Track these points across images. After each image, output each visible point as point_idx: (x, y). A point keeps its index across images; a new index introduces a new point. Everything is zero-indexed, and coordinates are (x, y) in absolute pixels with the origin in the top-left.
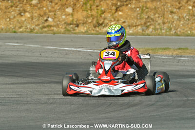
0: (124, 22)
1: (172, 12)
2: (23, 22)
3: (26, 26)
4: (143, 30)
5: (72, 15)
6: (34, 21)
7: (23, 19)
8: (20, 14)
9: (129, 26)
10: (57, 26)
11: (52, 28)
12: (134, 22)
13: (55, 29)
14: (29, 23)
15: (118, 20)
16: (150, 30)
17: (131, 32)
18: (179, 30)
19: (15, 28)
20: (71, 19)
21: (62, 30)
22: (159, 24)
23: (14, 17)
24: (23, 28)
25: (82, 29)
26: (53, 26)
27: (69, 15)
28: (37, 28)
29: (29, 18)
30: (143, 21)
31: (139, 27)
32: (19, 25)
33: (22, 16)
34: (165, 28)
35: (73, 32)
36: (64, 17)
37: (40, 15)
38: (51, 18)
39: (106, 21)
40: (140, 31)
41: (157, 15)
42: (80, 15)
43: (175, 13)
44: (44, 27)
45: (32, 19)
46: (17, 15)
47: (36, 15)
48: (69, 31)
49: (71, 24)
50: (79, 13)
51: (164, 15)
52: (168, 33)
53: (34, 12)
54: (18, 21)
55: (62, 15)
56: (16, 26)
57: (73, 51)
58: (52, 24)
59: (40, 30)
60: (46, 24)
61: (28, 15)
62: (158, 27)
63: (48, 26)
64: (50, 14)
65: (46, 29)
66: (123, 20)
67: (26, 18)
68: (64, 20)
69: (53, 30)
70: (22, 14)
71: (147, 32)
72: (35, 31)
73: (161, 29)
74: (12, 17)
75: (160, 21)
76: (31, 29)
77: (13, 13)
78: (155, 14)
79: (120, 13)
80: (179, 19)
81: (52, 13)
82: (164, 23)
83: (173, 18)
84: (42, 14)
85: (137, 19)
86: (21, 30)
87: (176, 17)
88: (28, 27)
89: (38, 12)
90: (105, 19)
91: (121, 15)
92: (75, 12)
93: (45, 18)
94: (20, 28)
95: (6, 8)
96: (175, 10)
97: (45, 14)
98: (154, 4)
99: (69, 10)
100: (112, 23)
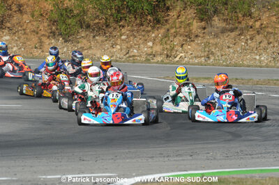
0: (191, 54)
1: (229, 47)
4: (205, 60)
5: (152, 47)
7: (115, 50)
9: (195, 57)
10: (140, 56)
12: (199, 53)
13: (138, 58)
15: (187, 53)
16: (212, 60)
17: (196, 61)
18: (233, 61)
20: (150, 50)
22: (218, 56)
25: (159, 59)
26: (137, 56)
27: (150, 47)
30: (206, 54)
31: (203, 58)
34: (223, 59)
35: (152, 61)
36: (146, 49)
39: (178, 53)
40: (203, 61)
41: (217, 49)
43: (231, 48)
44: (130, 57)
45: (121, 50)
48: (149, 60)
49: (150, 55)
51: (222, 49)
55: (144, 47)
58: (137, 54)
61: (118, 47)
62: (217, 58)
63: (134, 56)
65: (131, 59)
66: (190, 52)
68: (146, 51)
71: (208, 62)
72: (124, 60)
73: (219, 60)
75: (219, 54)
77: (107, 45)
78: (215, 48)
79: (189, 47)
80: (234, 53)
82: (222, 55)
83: (229, 52)
84: (129, 46)
85: (202, 52)
87: (232, 51)
90: (176, 51)
91: (189, 49)
92: (155, 46)
95: (102, 41)
96: (231, 45)
97: (131, 46)
98: (216, 40)
99: (150, 44)
100: (182, 55)
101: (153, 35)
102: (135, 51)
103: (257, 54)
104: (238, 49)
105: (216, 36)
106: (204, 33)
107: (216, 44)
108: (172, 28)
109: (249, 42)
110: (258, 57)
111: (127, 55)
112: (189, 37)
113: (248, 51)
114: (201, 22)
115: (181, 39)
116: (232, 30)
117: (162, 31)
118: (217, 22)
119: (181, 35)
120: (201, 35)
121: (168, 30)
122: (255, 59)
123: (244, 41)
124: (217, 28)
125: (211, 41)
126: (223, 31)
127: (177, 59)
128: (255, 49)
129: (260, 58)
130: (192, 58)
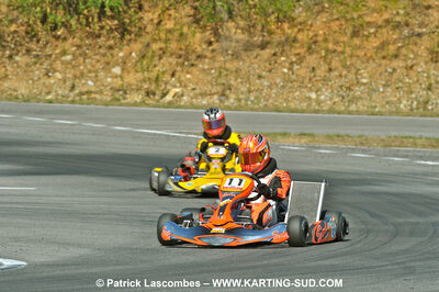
0: (194, 89)
1: (260, 77)
2: (51, 85)
3: (56, 92)
4: (221, 101)
5: (121, 76)
6: (67, 84)
7: (52, 81)
8: (47, 74)
9: (201, 94)
10: (101, 92)
11: (93, 95)
12: (208, 88)
13: (97, 96)
14: (60, 87)
15: (185, 86)
16: (232, 100)
17: (204, 102)
18: (271, 101)
19: (40, 94)
20: (120, 83)
21: (109, 99)
22: (242, 93)
23: (39, 78)
24: (53, 94)
25: (138, 98)
26: (95, 93)
27: (116, 77)
28: (71, 94)
29: (60, 80)
30: (220, 89)
31: (216, 97)
32: (45, 90)
33: (49, 77)
34: (252, 98)
35: (123, 101)
36: (109, 80)
37: (76, 76)
38: (91, 80)
39: (169, 87)
40: (217, 101)
41: (239, 80)
42: (132, 78)
43: (264, 77)
44: (81, 94)
45: (65, 82)
46: (44, 75)
47: (70, 76)
48: (119, 100)
49: (119, 90)
50: (131, 75)
51: (249, 79)
52: (256, 106)
53: (68, 71)
54: (44, 84)
55: (106, 77)
56: (42, 92)
57: (155, 134)
58: (93, 89)
59: (77, 98)
61: (59, 75)
62: (241, 96)
63: (87, 92)
64: (90, 75)
65: (85, 97)
66: (192, 86)
67: (56, 80)
68: (110, 84)
69: (95, 98)
70: (50, 74)
71: (226, 103)
72: (70, 99)
73: (246, 100)
74: (36, 78)
75: (244, 89)
77: (37, 72)
78: (236, 79)
79: (188, 76)
80: (270, 87)
81: (93, 75)
82: (250, 92)
83: (261, 85)
84: (78, 74)
85: (212, 85)
86: (49, 97)
87: (266, 83)
88: (60, 92)
89: (72, 72)
90: (166, 84)
91: (189, 79)
92: (126, 74)
93: (83, 81)
94: (48, 93)
95: (27, 65)
96: (264, 73)
97: (82, 74)
98: (235, 64)
99: (117, 70)
100: (177, 90)
101: (121, 54)
102: (90, 83)
103: (311, 90)
104: (278, 81)
105: (236, 56)
106: (213, 51)
107: (236, 71)
108: (155, 41)
109: (296, 67)
110: (313, 96)
111: (77, 91)
112: (187, 58)
113: (296, 85)
114: (203, 32)
115: (173, 60)
116: (263, 46)
117: (137, 46)
118: (234, 31)
119: (171, 55)
120: (208, 54)
121: (148, 45)
122: (310, 98)
123: (287, 65)
124: (237, 42)
125: (228, 65)
126: (248, 47)
127: (169, 98)
128: (307, 80)
129: (318, 96)
130: (196, 96)
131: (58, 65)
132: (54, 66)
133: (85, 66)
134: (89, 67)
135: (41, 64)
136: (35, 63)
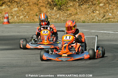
2: (95, 16)
3: (96, 19)
6: (101, 15)
8: (93, 12)
11: (111, 19)
14: (98, 17)
21: (117, 20)
23: (90, 14)
24: (95, 20)
28: (102, 19)
29: (98, 14)
32: (92, 18)
33: (94, 13)
37: (104, 12)
38: (111, 13)
46: (92, 12)
47: (102, 12)
53: (101, 10)
54: (92, 16)
56: (90, 19)
60: (108, 17)
64: (110, 11)
67: (96, 14)
70: (94, 12)
74: (88, 14)
76: (99, 20)
81: (112, 11)
86: (93, 21)
88: (97, 19)
89: (103, 10)
93: (107, 14)
94: (93, 19)
131: (98, 8)
132: (96, 8)
133: (109, 8)
134: (110, 8)
135: (91, 8)
136: (89, 8)
